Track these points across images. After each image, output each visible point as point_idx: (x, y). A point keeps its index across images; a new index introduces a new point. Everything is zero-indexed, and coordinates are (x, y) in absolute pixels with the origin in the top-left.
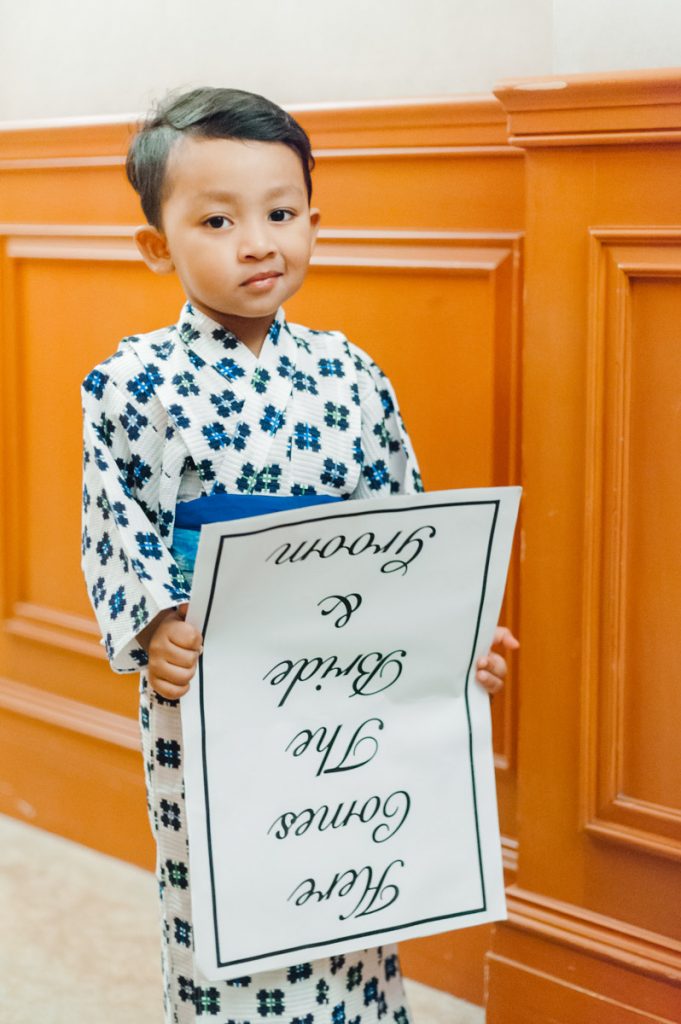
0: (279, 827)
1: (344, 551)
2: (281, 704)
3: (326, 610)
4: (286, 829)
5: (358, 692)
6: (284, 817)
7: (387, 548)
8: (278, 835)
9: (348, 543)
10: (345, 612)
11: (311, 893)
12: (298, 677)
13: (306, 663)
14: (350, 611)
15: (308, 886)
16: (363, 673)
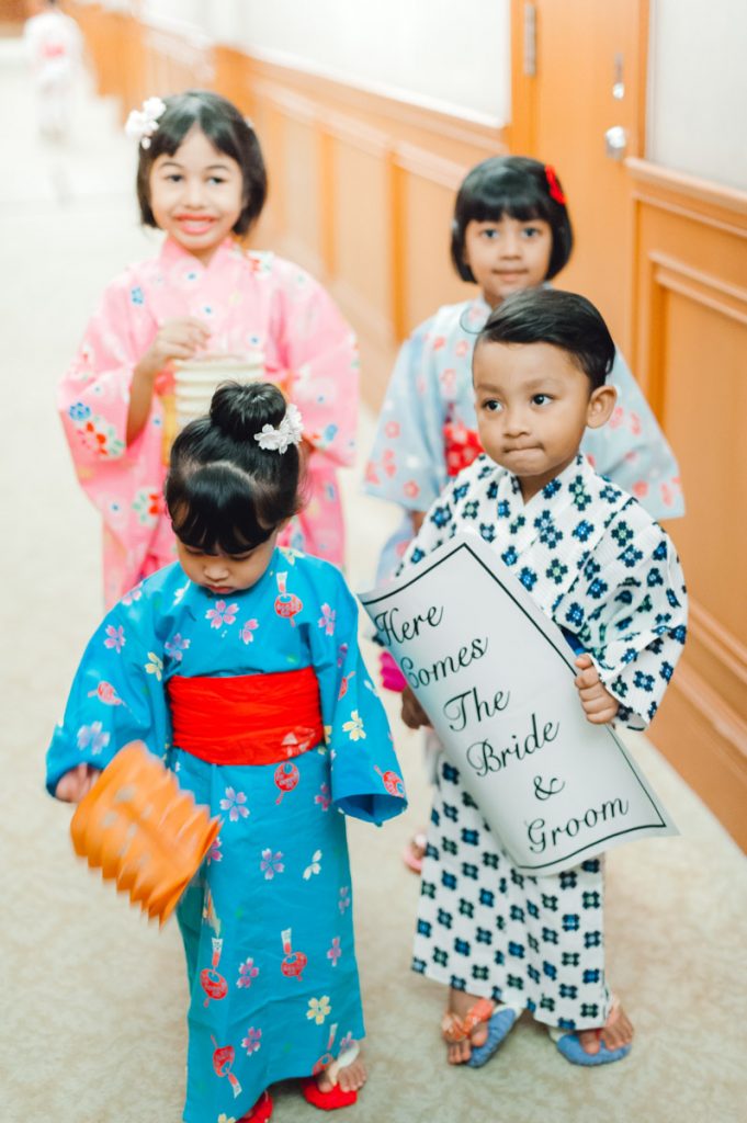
0: (482, 646)
1: (581, 818)
2: (533, 716)
3: (555, 783)
4: (474, 646)
5: (484, 744)
6: (482, 653)
7: (554, 834)
8: (479, 641)
9: (582, 824)
10: (541, 787)
11: (429, 618)
12: (535, 736)
13: (537, 745)
14: (538, 788)
15: (434, 621)
16: (491, 756)
